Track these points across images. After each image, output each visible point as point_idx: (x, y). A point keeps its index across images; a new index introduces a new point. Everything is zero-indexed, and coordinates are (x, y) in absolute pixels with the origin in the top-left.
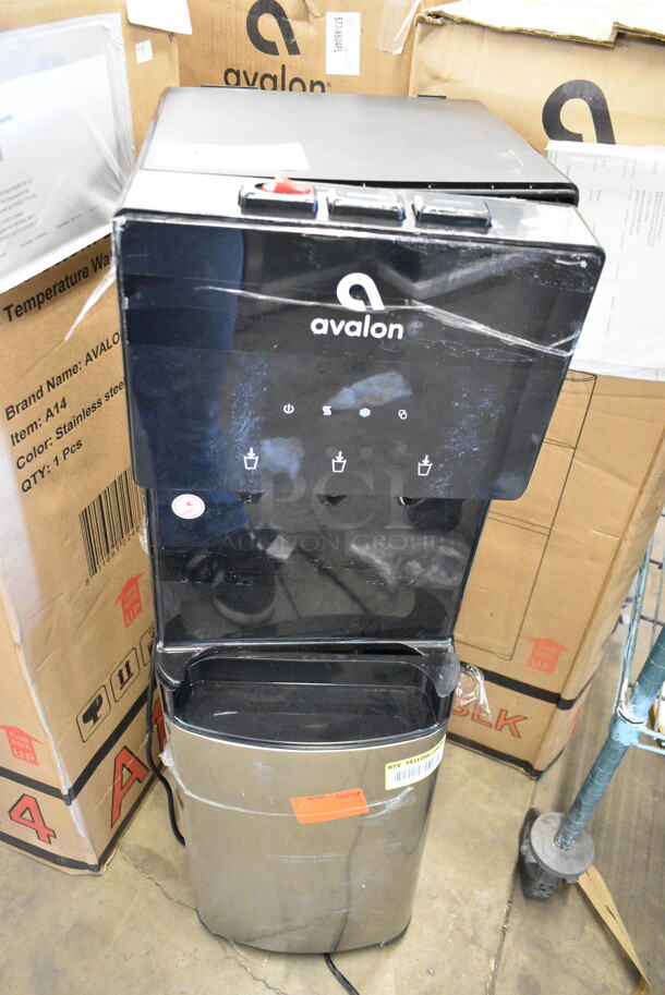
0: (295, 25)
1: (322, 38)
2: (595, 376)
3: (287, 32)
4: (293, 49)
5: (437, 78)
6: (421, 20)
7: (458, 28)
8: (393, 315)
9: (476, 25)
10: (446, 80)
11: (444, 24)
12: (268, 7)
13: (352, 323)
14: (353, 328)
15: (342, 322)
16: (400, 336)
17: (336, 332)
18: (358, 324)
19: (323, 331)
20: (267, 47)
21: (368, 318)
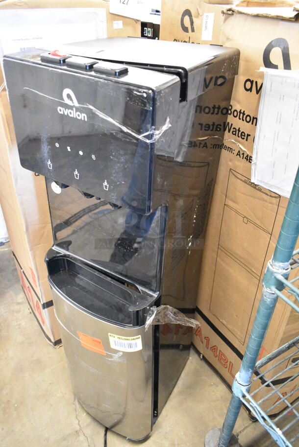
0: (194, 20)
1: (201, 24)
2: (280, 196)
3: (192, 23)
4: (193, 30)
5: (228, 39)
6: (223, 12)
7: (238, 15)
8: (82, 109)
9: (243, 13)
10: (231, 40)
11: (233, 14)
12: (187, 13)
13: (70, 111)
14: (70, 113)
15: (67, 110)
16: (86, 120)
17: (66, 114)
18: (72, 111)
19: (62, 113)
20: (185, 29)
21: (74, 109)
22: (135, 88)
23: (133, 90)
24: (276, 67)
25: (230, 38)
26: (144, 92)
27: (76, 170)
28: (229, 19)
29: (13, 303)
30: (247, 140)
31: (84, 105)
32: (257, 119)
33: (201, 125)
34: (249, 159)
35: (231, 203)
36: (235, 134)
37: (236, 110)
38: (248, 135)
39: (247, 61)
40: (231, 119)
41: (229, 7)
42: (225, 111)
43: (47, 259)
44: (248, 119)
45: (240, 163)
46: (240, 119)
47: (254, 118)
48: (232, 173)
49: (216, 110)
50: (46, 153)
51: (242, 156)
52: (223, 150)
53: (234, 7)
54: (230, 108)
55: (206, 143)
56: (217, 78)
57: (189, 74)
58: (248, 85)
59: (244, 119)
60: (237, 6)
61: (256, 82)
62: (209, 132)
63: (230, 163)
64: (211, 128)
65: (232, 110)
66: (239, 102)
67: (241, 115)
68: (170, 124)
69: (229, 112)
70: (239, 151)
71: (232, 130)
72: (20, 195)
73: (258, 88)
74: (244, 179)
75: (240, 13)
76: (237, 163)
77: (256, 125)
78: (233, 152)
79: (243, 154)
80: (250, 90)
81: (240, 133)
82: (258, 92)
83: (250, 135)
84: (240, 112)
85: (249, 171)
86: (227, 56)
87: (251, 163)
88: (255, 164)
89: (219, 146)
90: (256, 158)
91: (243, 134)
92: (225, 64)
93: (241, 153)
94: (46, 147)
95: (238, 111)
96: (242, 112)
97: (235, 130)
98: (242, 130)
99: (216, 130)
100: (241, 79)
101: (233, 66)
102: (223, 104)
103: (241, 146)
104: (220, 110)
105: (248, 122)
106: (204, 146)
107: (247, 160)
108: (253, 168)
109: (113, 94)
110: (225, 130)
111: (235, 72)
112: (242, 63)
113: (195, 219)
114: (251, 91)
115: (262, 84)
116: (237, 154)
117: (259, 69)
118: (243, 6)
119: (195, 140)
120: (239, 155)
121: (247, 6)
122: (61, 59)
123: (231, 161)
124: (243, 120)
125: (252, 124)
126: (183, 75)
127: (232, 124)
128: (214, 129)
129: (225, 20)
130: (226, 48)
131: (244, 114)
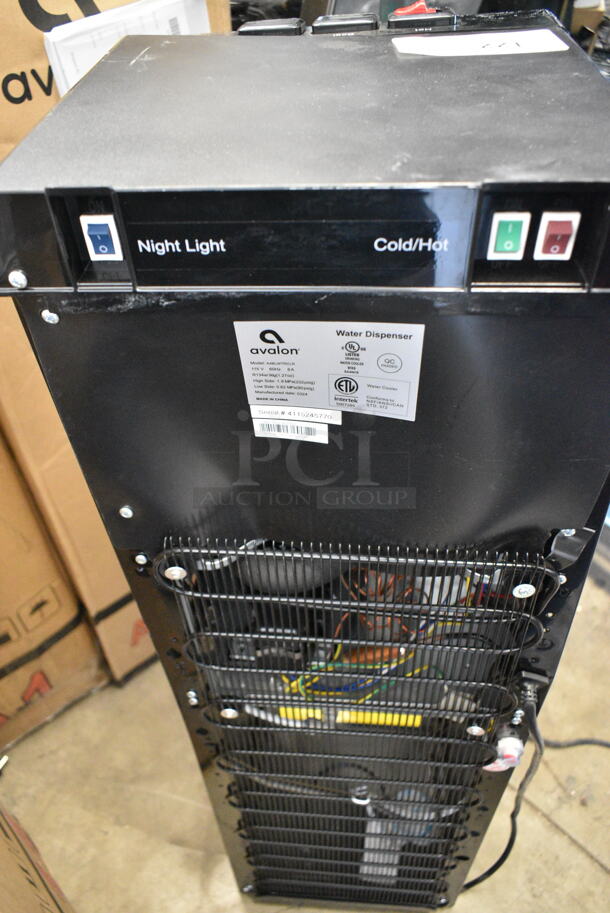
24: (64, 19)
58: (16, 88)
61: (34, 72)
73: (46, 83)
80: (27, 95)
82: (48, 90)
114: (30, 98)
115: (50, 68)
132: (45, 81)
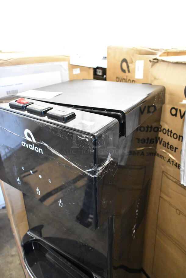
3: (128, 67)
4: (129, 72)
5: (155, 78)
6: (150, 61)
7: (162, 63)
8: (38, 145)
9: (166, 61)
10: (157, 79)
11: (157, 62)
12: (124, 60)
13: (30, 145)
14: (31, 147)
15: (28, 144)
16: (42, 153)
17: (27, 147)
18: (32, 146)
19: (24, 146)
20: (124, 71)
21: (33, 144)
22: (79, 134)
23: (77, 135)
25: (157, 78)
26: (86, 137)
27: (38, 188)
28: (155, 65)
29: (8, 255)
30: (175, 151)
31: (40, 142)
32: (182, 137)
33: (138, 139)
34: (178, 166)
35: (165, 197)
36: (165, 146)
37: (164, 129)
38: (176, 148)
39: (171, 94)
40: (161, 135)
41: (154, 57)
42: (156, 129)
43: (22, 244)
44: (175, 136)
45: (171, 169)
46: (168, 135)
47: (180, 136)
48: (165, 174)
49: (149, 129)
50: (16, 172)
51: (172, 163)
52: (156, 157)
53: (157, 57)
54: (160, 127)
55: (143, 152)
56: (149, 107)
57: (126, 115)
58: (174, 112)
59: (172, 135)
60: (160, 56)
61: (180, 110)
62: (145, 144)
63: (163, 167)
64: (146, 141)
65: (162, 129)
66: (167, 123)
67: (169, 133)
68: (112, 158)
69: (160, 130)
70: (169, 159)
71: (162, 143)
72: (7, 189)
74: (174, 180)
75: (163, 61)
76: (168, 168)
77: (182, 141)
78: (164, 159)
79: (173, 162)
80: (176, 115)
81: (169, 146)
82: (182, 117)
83: (177, 148)
84: (168, 130)
85: (179, 175)
86: (156, 93)
87: (180, 169)
88: (184, 171)
89: (154, 154)
90: (184, 167)
91: (172, 147)
92: (155, 100)
93: (171, 160)
94: (15, 168)
95: (167, 129)
96: (170, 130)
97: (164, 143)
98: (170, 144)
99: (150, 143)
100: (167, 107)
101: (161, 99)
102: (155, 125)
103: (171, 156)
104: (153, 129)
105: (176, 138)
106: (141, 154)
107: (176, 166)
108: (182, 173)
109: (62, 136)
110: (157, 142)
111: (163, 102)
112: (167, 97)
113: (137, 212)
114: (176, 116)
115: (185, 111)
116: (168, 161)
117: (182, 102)
118: (164, 56)
119: (134, 150)
120: (170, 162)
121: (168, 55)
122: (24, 106)
123: (163, 165)
124: (171, 137)
125: (179, 140)
126: (121, 117)
127: (162, 139)
128: (149, 143)
129: (152, 66)
130: (155, 86)
131: (171, 132)
132: (182, 114)
